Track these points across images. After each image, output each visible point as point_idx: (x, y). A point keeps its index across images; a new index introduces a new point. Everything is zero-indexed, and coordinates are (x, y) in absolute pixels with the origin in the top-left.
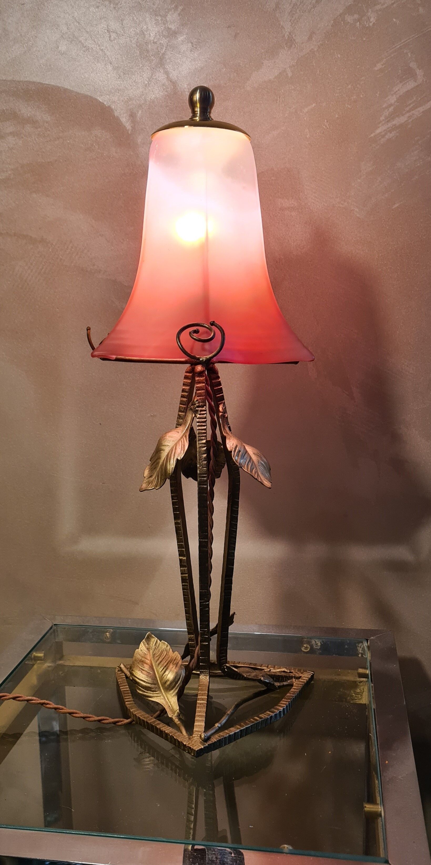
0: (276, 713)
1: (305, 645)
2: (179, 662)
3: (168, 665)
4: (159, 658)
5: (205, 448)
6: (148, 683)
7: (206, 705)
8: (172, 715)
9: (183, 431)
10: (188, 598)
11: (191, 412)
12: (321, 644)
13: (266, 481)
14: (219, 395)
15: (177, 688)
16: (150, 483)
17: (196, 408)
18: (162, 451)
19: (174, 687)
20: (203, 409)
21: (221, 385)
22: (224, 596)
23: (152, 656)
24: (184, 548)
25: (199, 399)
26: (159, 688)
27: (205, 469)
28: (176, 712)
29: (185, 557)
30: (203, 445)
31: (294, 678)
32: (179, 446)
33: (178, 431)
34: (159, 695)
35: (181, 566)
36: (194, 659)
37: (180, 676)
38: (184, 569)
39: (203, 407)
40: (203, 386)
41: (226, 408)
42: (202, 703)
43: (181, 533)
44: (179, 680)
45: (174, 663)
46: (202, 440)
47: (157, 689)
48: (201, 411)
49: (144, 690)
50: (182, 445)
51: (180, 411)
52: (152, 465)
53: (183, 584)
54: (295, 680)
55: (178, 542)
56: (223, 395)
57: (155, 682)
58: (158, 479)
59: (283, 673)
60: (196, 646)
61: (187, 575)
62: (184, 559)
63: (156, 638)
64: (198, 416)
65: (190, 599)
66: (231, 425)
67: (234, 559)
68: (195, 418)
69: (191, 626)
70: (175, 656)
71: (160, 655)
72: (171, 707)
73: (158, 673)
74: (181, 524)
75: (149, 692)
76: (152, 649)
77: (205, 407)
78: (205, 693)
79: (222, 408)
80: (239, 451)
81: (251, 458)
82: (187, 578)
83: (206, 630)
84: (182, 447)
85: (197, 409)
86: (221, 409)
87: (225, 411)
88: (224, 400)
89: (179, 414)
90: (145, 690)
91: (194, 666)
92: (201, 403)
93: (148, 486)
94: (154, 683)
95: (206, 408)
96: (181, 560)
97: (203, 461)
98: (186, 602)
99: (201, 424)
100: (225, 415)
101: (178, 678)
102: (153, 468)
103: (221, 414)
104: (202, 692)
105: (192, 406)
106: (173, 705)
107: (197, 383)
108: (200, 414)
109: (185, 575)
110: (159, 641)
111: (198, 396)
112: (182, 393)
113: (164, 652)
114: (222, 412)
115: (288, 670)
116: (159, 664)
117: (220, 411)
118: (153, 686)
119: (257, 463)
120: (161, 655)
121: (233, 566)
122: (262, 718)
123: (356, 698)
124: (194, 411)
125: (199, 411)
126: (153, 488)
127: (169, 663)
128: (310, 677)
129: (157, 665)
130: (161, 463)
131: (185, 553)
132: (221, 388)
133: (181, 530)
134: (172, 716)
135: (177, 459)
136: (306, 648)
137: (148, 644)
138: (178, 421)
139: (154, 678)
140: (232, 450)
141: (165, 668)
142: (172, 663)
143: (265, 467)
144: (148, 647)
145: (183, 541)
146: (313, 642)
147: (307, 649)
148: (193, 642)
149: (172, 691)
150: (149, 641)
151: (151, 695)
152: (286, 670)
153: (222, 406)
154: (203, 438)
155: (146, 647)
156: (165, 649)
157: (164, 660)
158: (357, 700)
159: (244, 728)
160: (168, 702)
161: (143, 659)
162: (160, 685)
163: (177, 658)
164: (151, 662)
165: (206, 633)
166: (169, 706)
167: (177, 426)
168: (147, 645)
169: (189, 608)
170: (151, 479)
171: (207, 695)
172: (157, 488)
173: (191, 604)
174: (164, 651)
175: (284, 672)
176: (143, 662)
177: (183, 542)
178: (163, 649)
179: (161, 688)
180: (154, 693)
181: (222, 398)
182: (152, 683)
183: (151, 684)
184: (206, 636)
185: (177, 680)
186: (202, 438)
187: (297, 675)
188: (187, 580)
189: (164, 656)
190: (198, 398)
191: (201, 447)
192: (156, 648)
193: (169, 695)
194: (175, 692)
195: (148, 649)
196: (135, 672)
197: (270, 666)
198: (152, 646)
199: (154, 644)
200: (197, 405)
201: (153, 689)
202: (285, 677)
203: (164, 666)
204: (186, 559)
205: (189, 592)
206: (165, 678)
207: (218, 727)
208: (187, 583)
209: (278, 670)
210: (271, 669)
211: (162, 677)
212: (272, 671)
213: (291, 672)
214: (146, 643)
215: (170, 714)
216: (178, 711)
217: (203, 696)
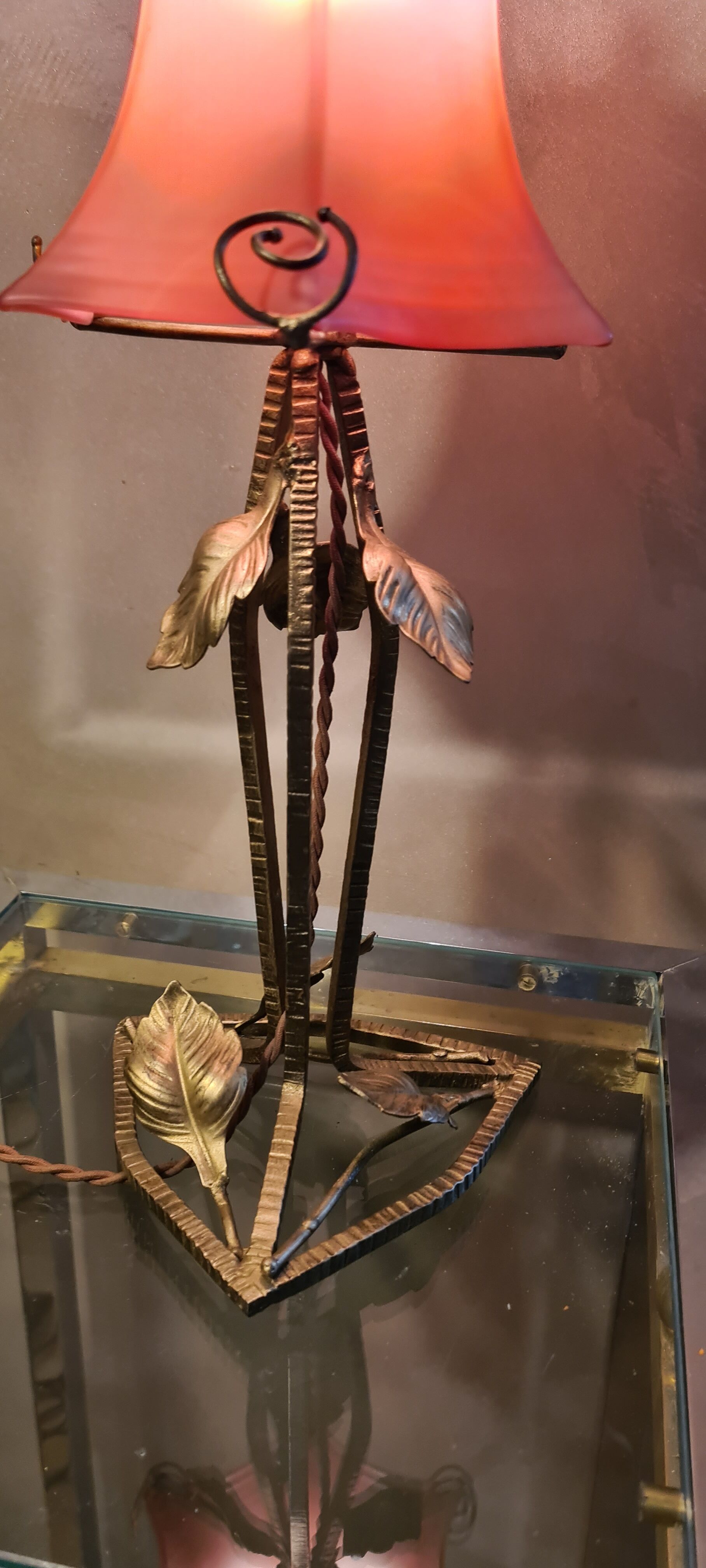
0: (447, 1191)
1: (526, 979)
2: (236, 1057)
3: (209, 1065)
4: (192, 1044)
5: (310, 571)
6: (163, 1104)
7: (287, 1165)
8: (210, 1182)
9: (257, 523)
10: (266, 909)
11: (279, 474)
12: (560, 974)
13: (460, 663)
14: (354, 433)
15: (225, 1121)
16: (171, 650)
17: (290, 464)
18: (203, 572)
19: (219, 1118)
20: (311, 467)
21: (362, 407)
22: (349, 910)
23: (176, 1037)
24: (259, 799)
25: (302, 441)
26: (186, 1114)
27: (307, 625)
28: (220, 1177)
29: (261, 819)
30: (306, 563)
31: (497, 1079)
32: (243, 563)
33: (244, 521)
34: (184, 1131)
35: (253, 838)
36: (274, 1040)
37: (235, 1093)
38: (259, 846)
39: (307, 461)
40: (312, 406)
41: (371, 465)
42: (281, 1159)
43: (254, 763)
44: (230, 1102)
45: (223, 1061)
46: (303, 548)
47: (180, 1117)
48: (304, 472)
49: (152, 1118)
50: (250, 560)
51: (256, 469)
52: (182, 603)
53: (256, 877)
54: (499, 1084)
55: (246, 784)
56: (365, 433)
57: (177, 1101)
58: (189, 644)
59: (472, 1066)
60: (280, 1012)
61: (264, 859)
62: (259, 824)
63: (189, 996)
64: (296, 486)
65: (270, 912)
66: (382, 508)
67: (375, 829)
68: (288, 489)
69: (271, 970)
70: (229, 1042)
71: (194, 1037)
72: (209, 1162)
73: (186, 1078)
74: (254, 743)
75: (163, 1122)
76: (177, 1020)
77: (314, 463)
78: (290, 1131)
79: (362, 467)
80: (395, 583)
81: (424, 601)
82: (265, 867)
83: (300, 989)
84: (250, 564)
85: (293, 466)
86: (358, 469)
87: (368, 475)
88: (367, 445)
89: (253, 477)
90: (156, 1117)
91: (273, 1055)
92: (304, 451)
93: (168, 656)
94: (175, 1104)
95: (316, 466)
96: (251, 825)
97: (303, 603)
98: (261, 916)
99: (299, 507)
100: (368, 486)
101: (230, 1097)
102: (182, 613)
103: (356, 481)
104: (283, 1126)
105: (280, 458)
106: (215, 1158)
107: (296, 397)
108: (300, 482)
109: (260, 859)
110: (194, 1002)
111: (297, 434)
112: (262, 424)
113: (203, 1031)
114: (360, 477)
115: (484, 1057)
116: (190, 1059)
117: (355, 473)
118: (172, 1110)
119: (441, 612)
120: (197, 1036)
121: (373, 843)
122: (415, 1205)
123: (622, 1083)
124: (286, 472)
125: (298, 473)
126: (178, 663)
127: (213, 1058)
128: (532, 1079)
129: (185, 1061)
130: (199, 602)
131: (261, 811)
132: (362, 413)
133: (252, 758)
134: (211, 1184)
135: (235, 598)
136: (528, 984)
137: (169, 1006)
138: (250, 496)
139: (176, 1089)
140: (377, 578)
141: (201, 1072)
142: (219, 1059)
143: (459, 624)
144: (170, 1015)
145: (258, 782)
146: (544, 970)
147: (529, 987)
148: (274, 1002)
149: (215, 1125)
150: (173, 1000)
151: (167, 1130)
152: (481, 1058)
153: (361, 460)
154: (307, 544)
155: (164, 1013)
156: (206, 1023)
157: (200, 1050)
158: (624, 1087)
159: (371, 1234)
160: (204, 1149)
161: (156, 1044)
162: (189, 1108)
163: (232, 1046)
164: (174, 1051)
165: (299, 997)
166: (206, 1160)
167: (248, 508)
168: (167, 1011)
169: (268, 930)
170: (176, 639)
171: (293, 1135)
172: (186, 666)
173: (271, 922)
174: (204, 1028)
175: (476, 1061)
176: (153, 1051)
177: (256, 786)
178: (203, 1021)
179: (191, 1116)
180: (175, 1125)
181: (363, 441)
182: (170, 1103)
183: (166, 1105)
184: (299, 1003)
185: (226, 1102)
186: (302, 544)
187: (505, 1072)
188: (265, 869)
189: (204, 1038)
190: (297, 438)
191: (299, 567)
192: (188, 1018)
193: (206, 1135)
194: (221, 1129)
195: (170, 1019)
196: (134, 1074)
197: (446, 1040)
198: (178, 1013)
199: (183, 1009)
200: (294, 456)
201: (172, 1118)
202: (478, 1077)
203: (201, 1065)
204: (264, 823)
205: (268, 896)
206: (200, 1093)
207: (309, 1231)
208: (264, 876)
209: (464, 1056)
210: (448, 1052)
211: (195, 1091)
212: (450, 1056)
213: (491, 1063)
214: (166, 1005)
215: (206, 1179)
216: (224, 1174)
217: (284, 1137)
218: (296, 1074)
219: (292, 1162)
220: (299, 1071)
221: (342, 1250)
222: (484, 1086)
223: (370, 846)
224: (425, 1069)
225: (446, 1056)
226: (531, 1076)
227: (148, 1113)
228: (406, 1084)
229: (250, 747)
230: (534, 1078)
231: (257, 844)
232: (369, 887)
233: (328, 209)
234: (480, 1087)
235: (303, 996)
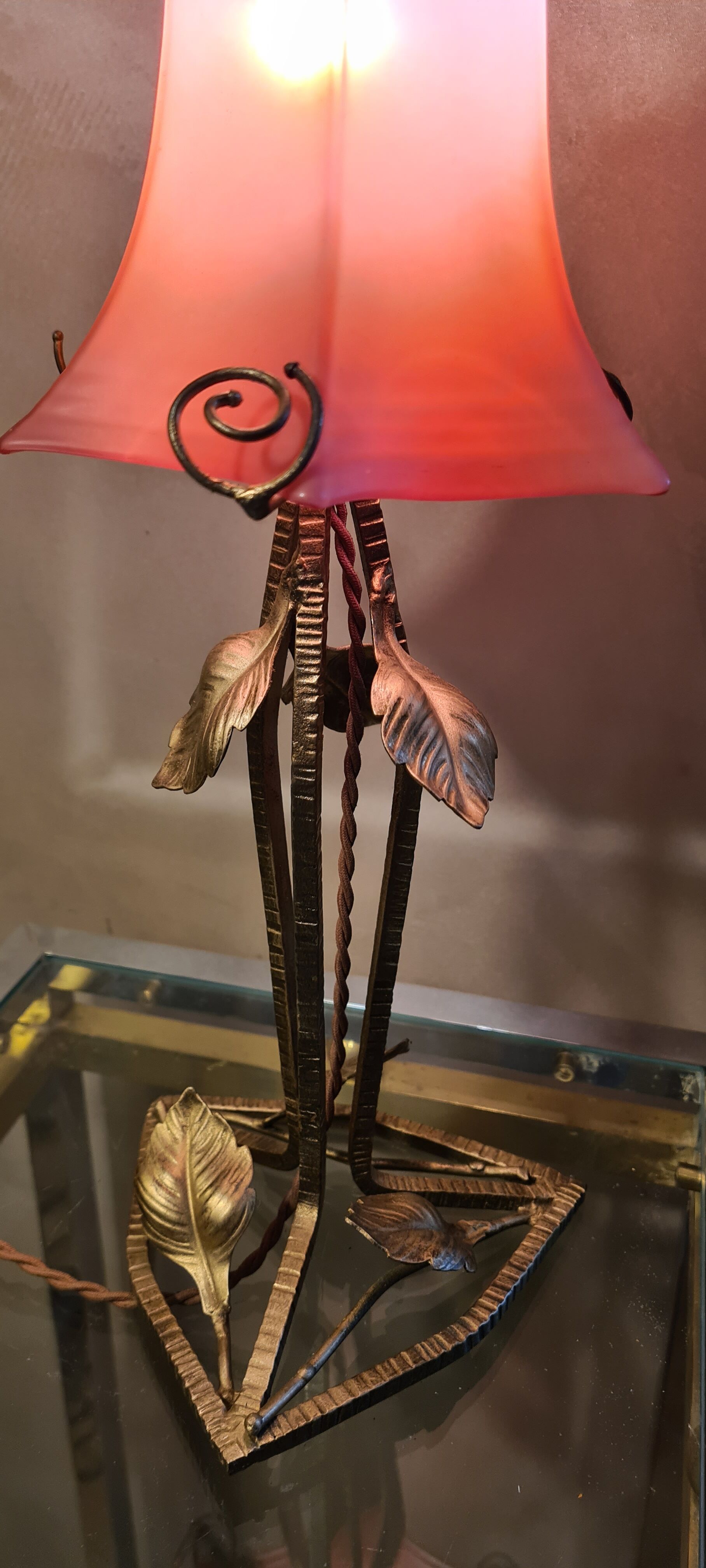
0: (457, 1343)
2: (246, 1177)
3: (217, 1184)
4: (203, 1157)
5: (315, 699)
6: (171, 1221)
7: (290, 1299)
8: (211, 1309)
9: (263, 643)
10: (286, 1020)
11: (286, 594)
13: (475, 802)
14: (373, 544)
15: (229, 1245)
16: (176, 769)
17: (296, 586)
18: (209, 691)
19: (224, 1242)
20: (317, 590)
21: (382, 517)
22: (370, 1028)
23: (188, 1147)
24: (277, 911)
25: (308, 561)
26: (192, 1234)
27: (311, 755)
28: (221, 1306)
29: (280, 931)
30: (310, 690)
31: (535, 1203)
32: (244, 690)
33: (252, 639)
34: (190, 1252)
35: (272, 948)
37: (243, 1213)
38: (277, 957)
39: (316, 582)
40: (320, 525)
41: (392, 577)
42: (285, 1292)
44: (236, 1226)
45: (232, 1181)
46: (308, 675)
47: (185, 1236)
48: (311, 595)
49: (158, 1234)
50: (252, 686)
51: (270, 576)
52: (190, 717)
53: (276, 988)
54: (537, 1209)
55: (264, 895)
56: (386, 544)
57: (183, 1219)
58: (192, 766)
59: (509, 1185)
61: (283, 971)
62: (277, 935)
63: (204, 1105)
64: (303, 608)
66: (406, 621)
67: (400, 947)
69: (291, 1081)
70: (239, 1161)
71: (206, 1151)
72: (212, 1287)
73: (194, 1195)
75: (167, 1239)
76: (191, 1130)
77: (321, 584)
78: (298, 1259)
79: (381, 580)
80: (404, 717)
81: (440, 730)
82: (284, 978)
83: (313, 1113)
84: (251, 691)
85: (300, 588)
86: (376, 583)
87: (389, 587)
88: (388, 555)
89: (268, 584)
90: (162, 1234)
92: (311, 572)
93: (173, 775)
94: (181, 1222)
95: (328, 587)
96: (270, 935)
97: (308, 732)
98: (281, 1027)
99: (307, 632)
100: (389, 599)
101: (237, 1219)
102: (187, 731)
103: (375, 596)
104: (292, 1253)
105: (288, 576)
106: (219, 1284)
107: (303, 515)
108: (307, 605)
109: (279, 970)
110: (209, 1112)
111: (304, 555)
112: (276, 533)
113: (215, 1145)
114: (378, 592)
115: (523, 1174)
116: (199, 1175)
117: (373, 587)
118: (178, 1228)
119: (457, 744)
120: (209, 1150)
121: (397, 962)
122: (421, 1358)
124: (294, 593)
125: (305, 595)
126: (179, 787)
127: (222, 1177)
128: (573, 1205)
129: (195, 1177)
131: (279, 922)
132: (382, 524)
133: (270, 869)
134: (212, 1312)
135: (234, 728)
137: (184, 1114)
138: (265, 606)
139: (183, 1206)
140: (385, 712)
141: (210, 1190)
142: (228, 1178)
143: (479, 755)
144: (184, 1123)
145: (276, 894)
149: (220, 1249)
150: (188, 1107)
151: (173, 1248)
152: (520, 1174)
153: (380, 573)
154: (312, 670)
155: (179, 1121)
156: (219, 1136)
157: (212, 1165)
159: (367, 1391)
160: (208, 1275)
161: (167, 1155)
162: (195, 1228)
163: (243, 1164)
164: (185, 1164)
165: (313, 1120)
166: (209, 1285)
168: (182, 1119)
170: (181, 758)
171: (301, 1264)
172: (186, 791)
174: (217, 1141)
175: (514, 1179)
176: (164, 1163)
177: (274, 897)
178: (216, 1133)
179: (197, 1235)
180: (180, 1244)
181: (384, 551)
182: (176, 1220)
183: (174, 1223)
184: (312, 1126)
185: (231, 1226)
186: (307, 670)
187: (545, 1195)
188: (283, 981)
189: (215, 1153)
190: (303, 559)
191: (303, 693)
192: (202, 1129)
193: (211, 1259)
194: (226, 1253)
195: (183, 1127)
196: (143, 1186)
197: (487, 1148)
198: (192, 1122)
199: (198, 1118)
200: (301, 578)
201: (177, 1237)
202: (514, 1199)
203: (209, 1183)
204: (282, 935)
205: (287, 1008)
206: (207, 1215)
207: (303, 1381)
208: (284, 988)
209: (501, 1171)
210: (487, 1164)
211: (202, 1209)
212: (489, 1170)
213: (531, 1181)
214: (180, 1112)
215: (208, 1306)
216: (225, 1302)
217: (292, 1266)
218: (311, 1196)
219: (296, 1297)
220: (314, 1192)
221: (334, 1407)
222: (520, 1208)
223: (393, 964)
224: (455, 1189)
225: (483, 1169)
226: (572, 1202)
227: (154, 1228)
228: (425, 1216)
229: (268, 858)
230: (576, 1205)
231: (276, 954)
232: (392, 1005)
233: (296, 365)
234: (517, 1209)
235: (316, 1119)
